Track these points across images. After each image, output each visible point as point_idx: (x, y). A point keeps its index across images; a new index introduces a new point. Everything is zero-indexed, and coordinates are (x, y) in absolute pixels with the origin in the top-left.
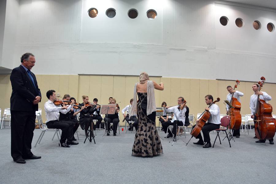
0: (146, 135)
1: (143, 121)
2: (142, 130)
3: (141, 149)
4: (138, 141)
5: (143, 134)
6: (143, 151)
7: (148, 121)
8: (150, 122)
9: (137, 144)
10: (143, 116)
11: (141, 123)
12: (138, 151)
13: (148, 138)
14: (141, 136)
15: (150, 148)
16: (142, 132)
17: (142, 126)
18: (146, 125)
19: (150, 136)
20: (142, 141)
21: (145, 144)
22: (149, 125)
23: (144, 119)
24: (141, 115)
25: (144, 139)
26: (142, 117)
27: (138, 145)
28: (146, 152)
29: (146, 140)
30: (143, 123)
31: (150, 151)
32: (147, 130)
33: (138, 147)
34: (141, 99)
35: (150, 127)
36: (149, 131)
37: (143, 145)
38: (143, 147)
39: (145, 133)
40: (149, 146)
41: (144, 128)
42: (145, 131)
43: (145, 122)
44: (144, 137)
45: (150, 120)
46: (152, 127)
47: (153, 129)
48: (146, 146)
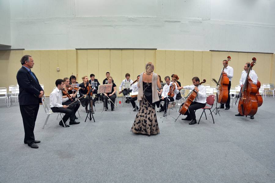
0: (146, 117)
1: (144, 105)
2: (143, 112)
3: (141, 128)
4: (139, 121)
5: (144, 116)
6: (142, 130)
7: (149, 106)
8: (151, 107)
9: (137, 124)
10: (146, 101)
11: (143, 106)
12: (138, 129)
13: (147, 120)
14: (142, 117)
15: (148, 128)
16: (143, 114)
17: (144, 109)
18: (147, 109)
19: (149, 118)
20: (142, 121)
21: (145, 124)
22: (149, 109)
23: (146, 104)
24: (144, 101)
25: (144, 120)
26: (144, 102)
27: (139, 124)
28: (145, 130)
29: (145, 121)
30: (145, 107)
31: (148, 131)
32: (148, 113)
33: (139, 126)
34: (144, 87)
35: (150, 111)
36: (149, 114)
37: (143, 125)
38: (143, 126)
39: (145, 116)
40: (148, 126)
41: (145, 111)
42: (146, 114)
43: (146, 106)
44: (145, 118)
45: (151, 105)
46: (153, 111)
47: (153, 112)
48: (145, 126)
